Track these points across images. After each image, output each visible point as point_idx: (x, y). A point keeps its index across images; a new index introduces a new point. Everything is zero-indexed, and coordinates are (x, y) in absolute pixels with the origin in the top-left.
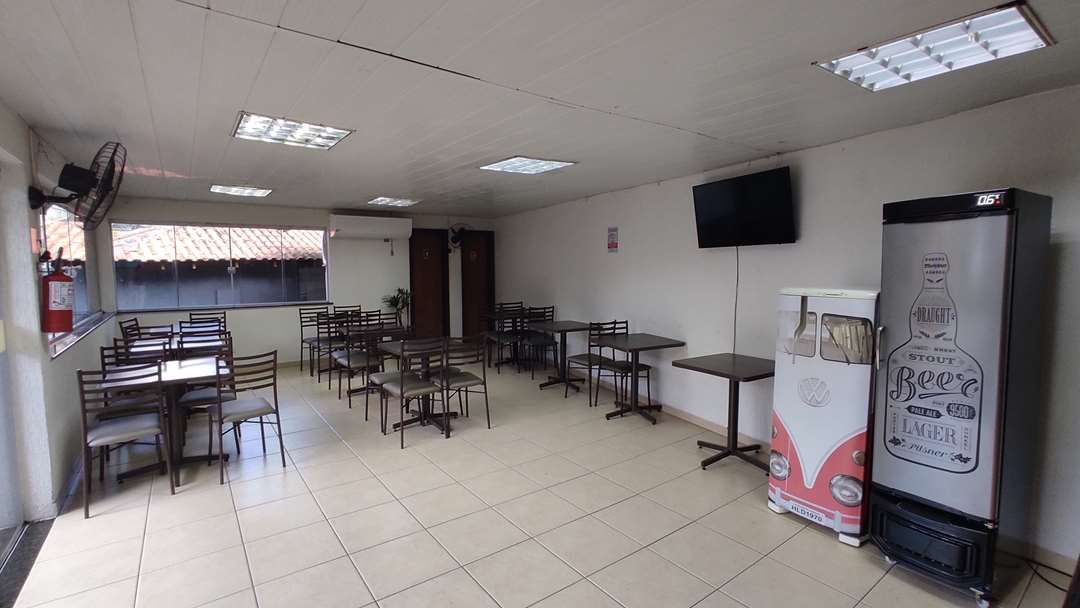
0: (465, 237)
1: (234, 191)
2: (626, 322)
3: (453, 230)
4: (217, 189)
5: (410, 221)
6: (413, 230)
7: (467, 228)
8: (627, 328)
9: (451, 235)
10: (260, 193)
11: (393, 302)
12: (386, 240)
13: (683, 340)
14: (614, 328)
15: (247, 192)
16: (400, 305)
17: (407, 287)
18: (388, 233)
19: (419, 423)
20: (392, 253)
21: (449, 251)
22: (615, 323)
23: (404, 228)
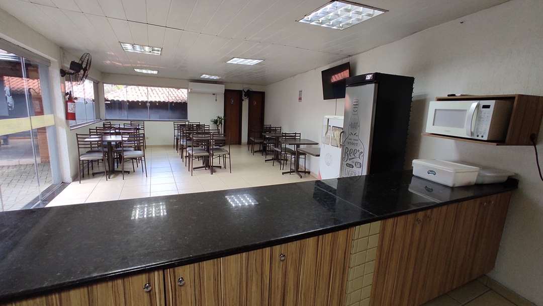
0: (249, 94)
1: (144, 71)
2: (300, 134)
3: (244, 92)
4: (138, 70)
5: (224, 86)
6: (225, 90)
7: (251, 90)
8: (300, 136)
9: (244, 93)
10: (155, 72)
11: (215, 122)
12: (214, 94)
13: (317, 142)
14: (295, 136)
15: (150, 72)
16: (218, 123)
17: (222, 115)
18: (214, 91)
19: (204, 168)
20: (216, 100)
21: (243, 100)
22: (296, 134)
23: (221, 89)
